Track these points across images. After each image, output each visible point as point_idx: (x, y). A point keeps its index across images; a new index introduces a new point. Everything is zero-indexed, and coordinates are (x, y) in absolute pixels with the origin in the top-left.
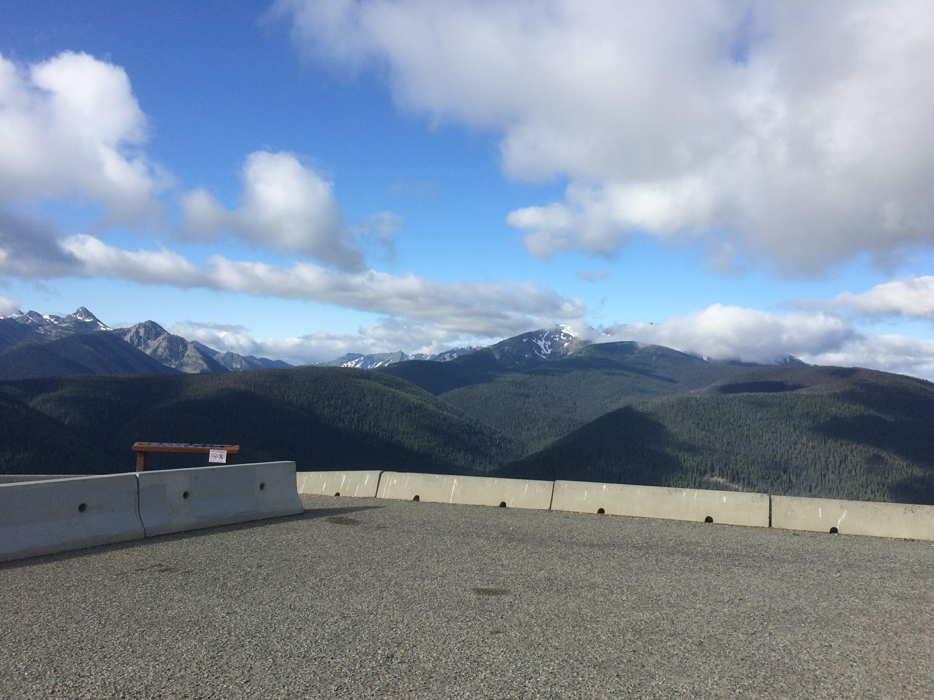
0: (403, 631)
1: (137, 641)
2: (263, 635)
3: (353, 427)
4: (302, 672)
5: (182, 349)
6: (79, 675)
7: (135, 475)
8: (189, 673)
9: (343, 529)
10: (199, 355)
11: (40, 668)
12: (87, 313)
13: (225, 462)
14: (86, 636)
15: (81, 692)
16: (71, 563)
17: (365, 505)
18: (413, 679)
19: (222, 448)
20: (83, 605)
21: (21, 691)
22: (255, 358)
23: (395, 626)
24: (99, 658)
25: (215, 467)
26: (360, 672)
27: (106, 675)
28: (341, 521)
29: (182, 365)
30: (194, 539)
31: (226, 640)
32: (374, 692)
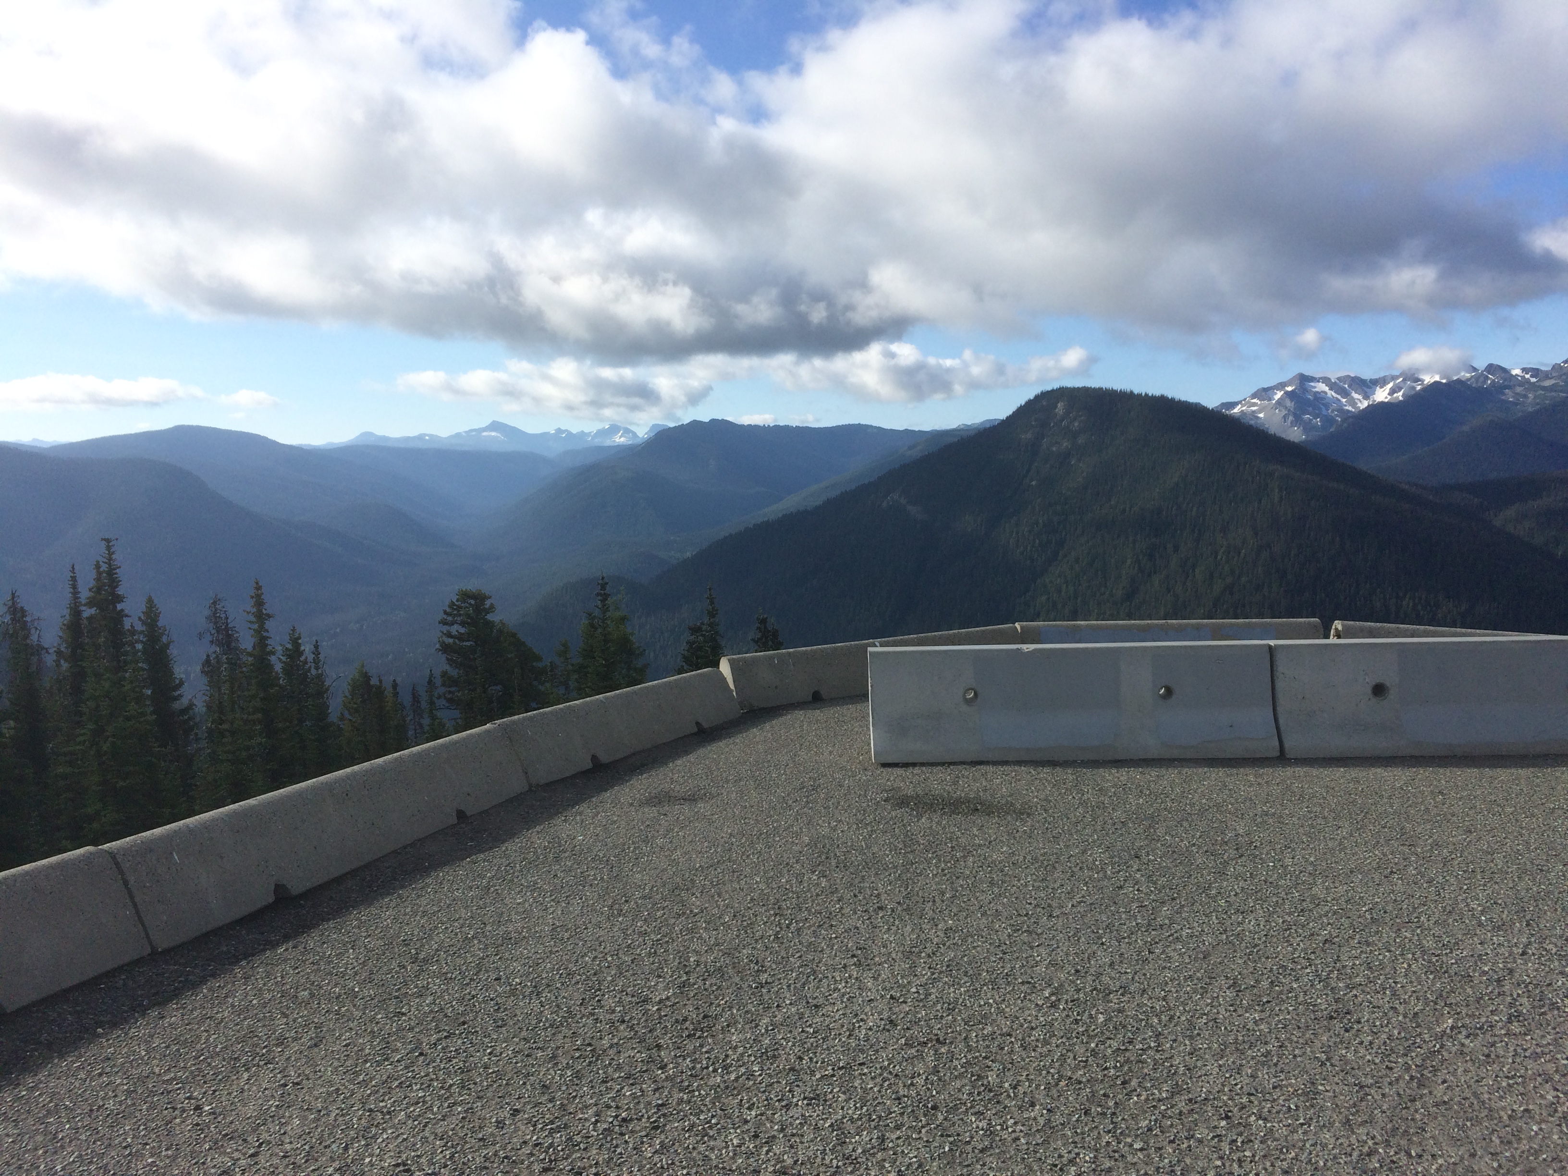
11: (1504, 916)
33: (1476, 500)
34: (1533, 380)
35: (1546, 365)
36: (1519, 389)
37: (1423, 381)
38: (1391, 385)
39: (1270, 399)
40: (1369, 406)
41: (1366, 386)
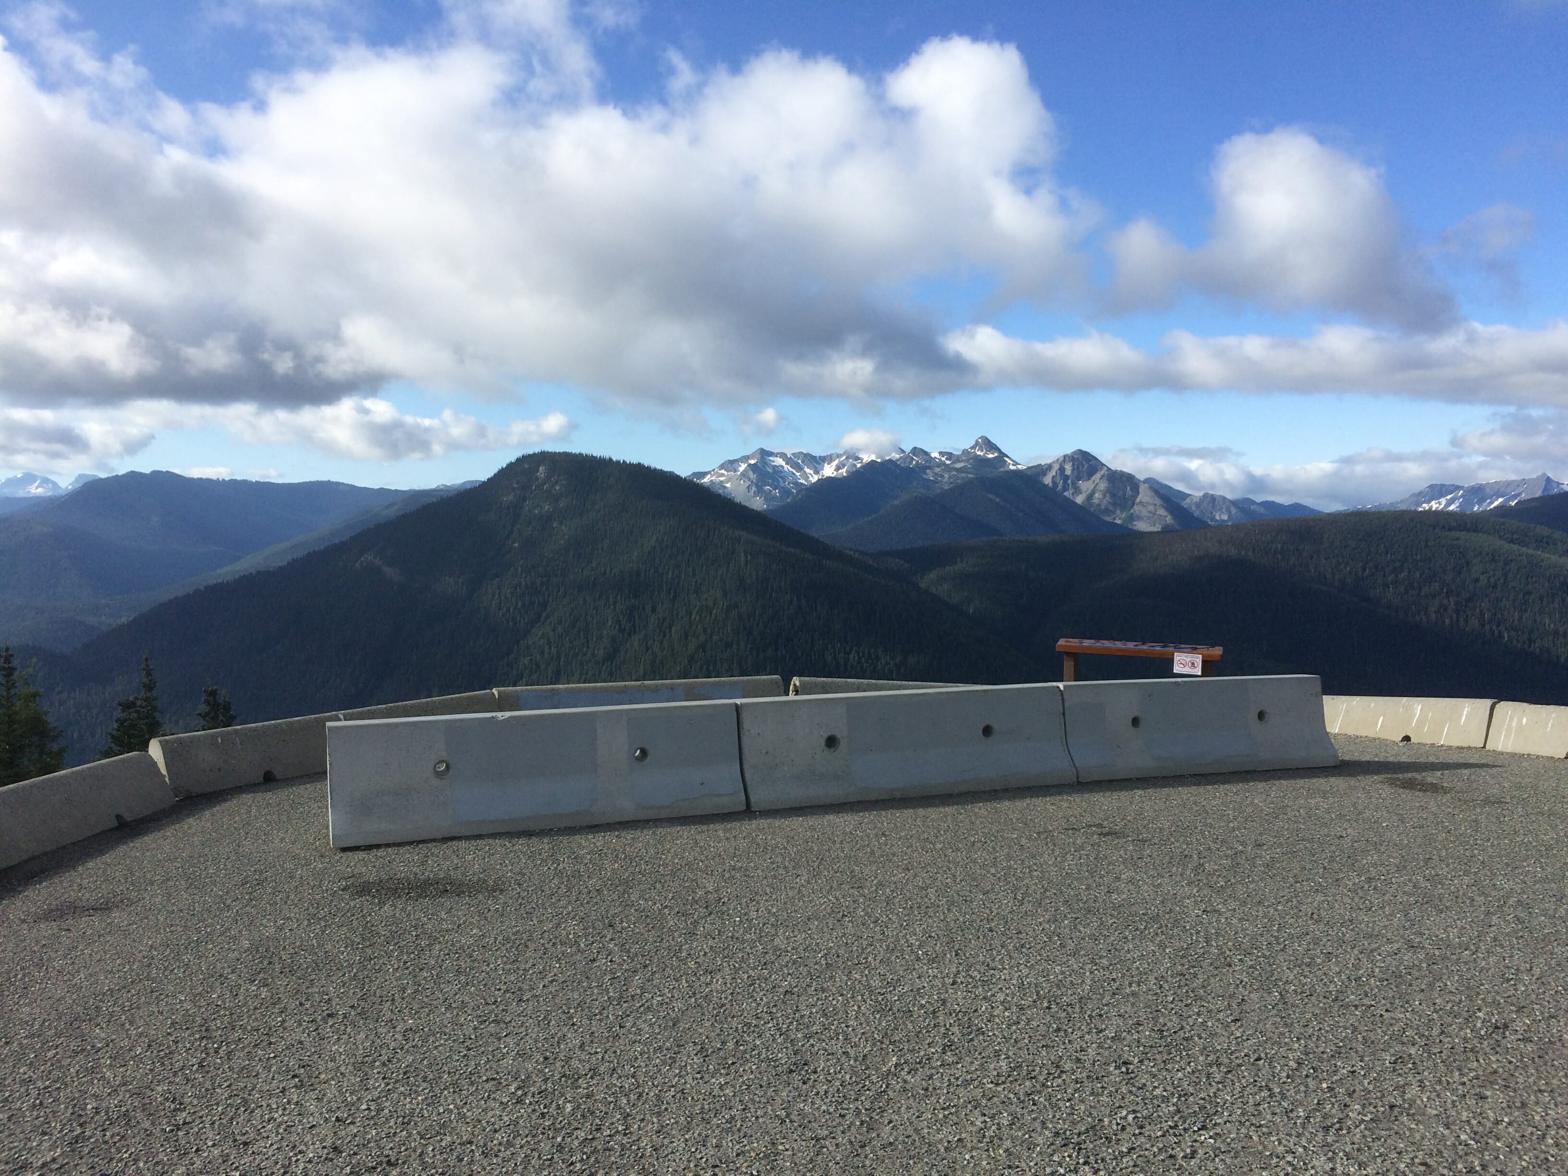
0: (1530, 987)
1: (1067, 931)
2: (1263, 954)
3: (1447, 621)
4: (1331, 1022)
5: (1130, 493)
6: (988, 966)
7: (1058, 687)
8: (1144, 990)
9: (1416, 798)
10: (1158, 501)
11: (937, 948)
12: (989, 445)
13: (1200, 674)
14: (998, 913)
15: (990, 990)
16: (977, 810)
17: (1461, 761)
18: (1548, 1072)
19: (1194, 650)
20: (993, 871)
21: (914, 973)
22: (1253, 502)
23: (1514, 976)
24: (1015, 946)
25: (1179, 680)
26: (1441, 1041)
27: (1025, 971)
28: (1410, 785)
29: (1131, 518)
30: (1150, 791)
31: (1202, 951)
32: (1465, 1079)
33: (906, 565)
34: (948, 462)
35: (957, 450)
36: (937, 470)
37: (862, 460)
38: (836, 462)
39: (735, 471)
40: (819, 480)
41: (817, 462)
